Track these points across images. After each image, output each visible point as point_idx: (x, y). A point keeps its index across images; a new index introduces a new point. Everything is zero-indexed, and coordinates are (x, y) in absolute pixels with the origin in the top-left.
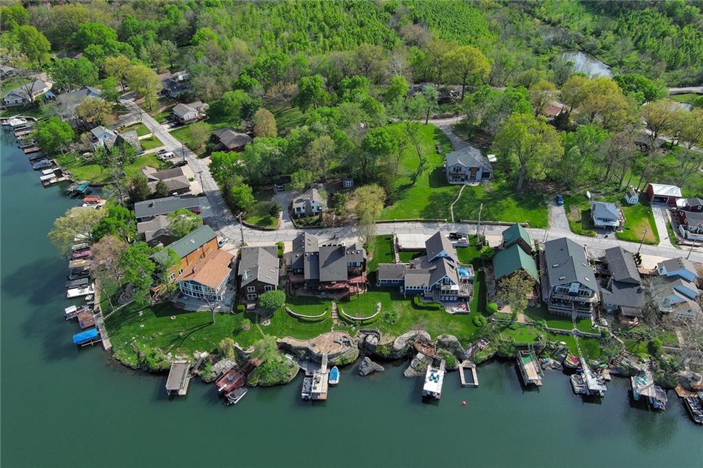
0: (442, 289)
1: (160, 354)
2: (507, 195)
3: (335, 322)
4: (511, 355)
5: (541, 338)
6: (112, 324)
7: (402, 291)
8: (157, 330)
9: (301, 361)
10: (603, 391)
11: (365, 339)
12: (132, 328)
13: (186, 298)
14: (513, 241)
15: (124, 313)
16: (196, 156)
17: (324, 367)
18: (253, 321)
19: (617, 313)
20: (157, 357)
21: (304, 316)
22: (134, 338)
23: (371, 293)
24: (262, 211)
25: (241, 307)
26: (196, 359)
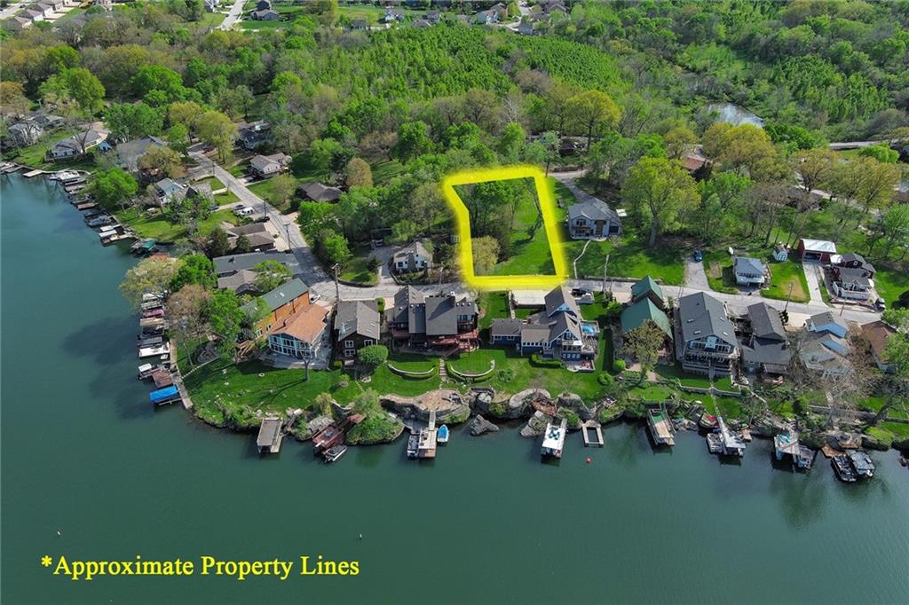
0: (564, 344)
1: (249, 411)
2: (638, 251)
3: (444, 379)
4: (640, 414)
5: (674, 396)
6: (192, 383)
7: (518, 348)
8: (244, 387)
9: (406, 420)
10: (742, 449)
11: (477, 397)
12: (215, 386)
13: (276, 355)
14: (644, 295)
15: (206, 372)
16: (278, 212)
17: (432, 425)
18: (352, 378)
19: (759, 371)
20: (245, 414)
21: (410, 373)
22: (218, 396)
23: (484, 350)
24: (358, 267)
25: (337, 364)
26: (289, 417)
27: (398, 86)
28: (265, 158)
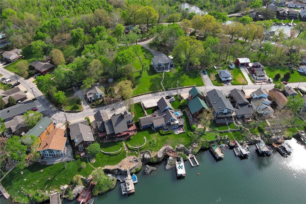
0: (171, 124)
1: (41, 193)
2: (183, 74)
3: (127, 152)
4: (208, 147)
5: (218, 136)
6: (6, 183)
7: (153, 129)
8: (35, 180)
9: (116, 176)
10: (248, 154)
11: (143, 156)
12: (19, 182)
13: (46, 158)
14: (195, 95)
15: (12, 175)
16: (23, 78)
17: (129, 176)
18: (87, 162)
19: (243, 118)
20: (40, 195)
21: (111, 153)
22: (22, 188)
23: (139, 133)
24: (71, 102)
25: (77, 156)
26: (62, 190)
27: (61, 10)
28: (9, 52)
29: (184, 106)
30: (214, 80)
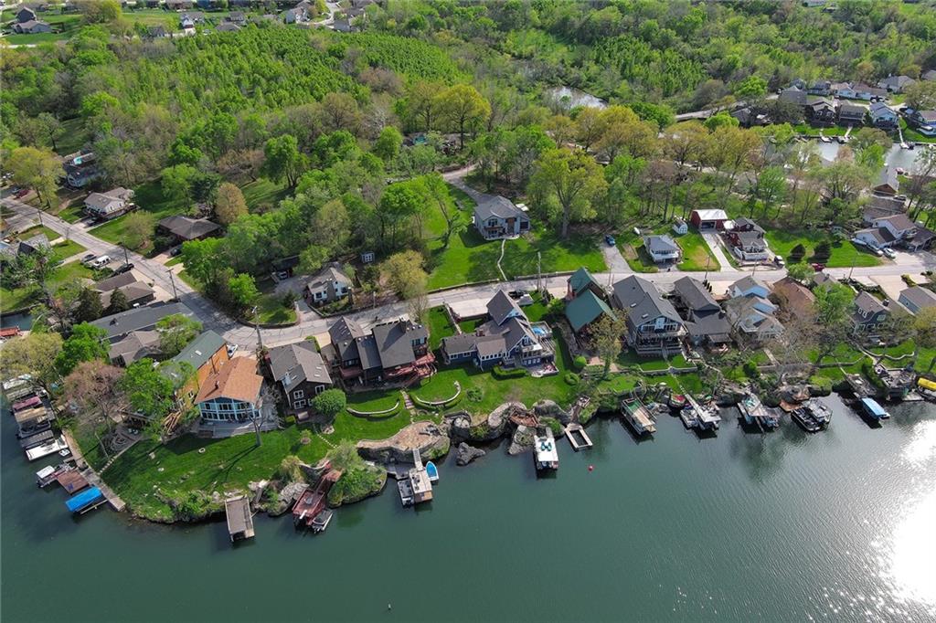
0: (524, 351)
1: (202, 496)
2: (554, 244)
3: (413, 412)
4: (615, 407)
5: (640, 383)
6: (111, 478)
7: (477, 364)
8: (187, 469)
9: (386, 465)
10: (717, 422)
11: (453, 424)
13: (212, 423)
14: (584, 288)
15: (127, 460)
16: (140, 257)
17: (419, 464)
18: (313, 433)
19: (705, 344)
20: (200, 500)
21: (374, 413)
22: (155, 486)
23: (442, 373)
24: (269, 306)
25: (291, 419)
26: (253, 492)
27: (234, 97)
28: (103, 195)
29: (556, 315)
30: (635, 258)
